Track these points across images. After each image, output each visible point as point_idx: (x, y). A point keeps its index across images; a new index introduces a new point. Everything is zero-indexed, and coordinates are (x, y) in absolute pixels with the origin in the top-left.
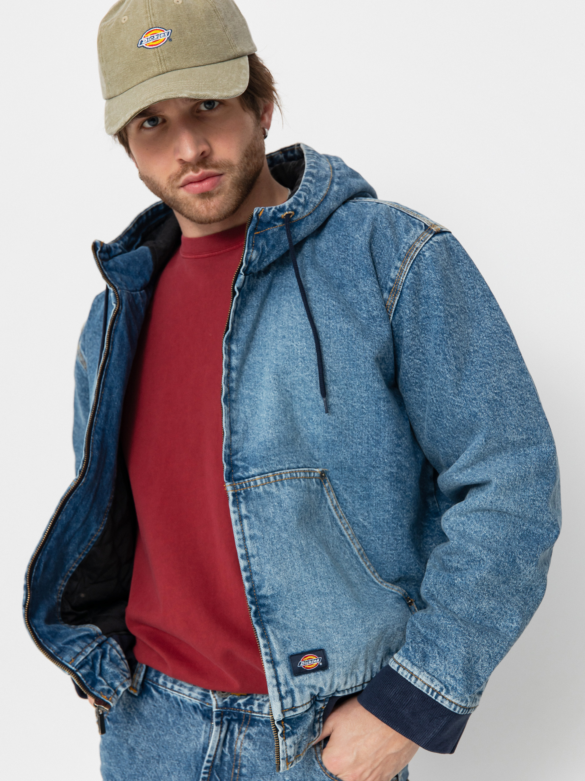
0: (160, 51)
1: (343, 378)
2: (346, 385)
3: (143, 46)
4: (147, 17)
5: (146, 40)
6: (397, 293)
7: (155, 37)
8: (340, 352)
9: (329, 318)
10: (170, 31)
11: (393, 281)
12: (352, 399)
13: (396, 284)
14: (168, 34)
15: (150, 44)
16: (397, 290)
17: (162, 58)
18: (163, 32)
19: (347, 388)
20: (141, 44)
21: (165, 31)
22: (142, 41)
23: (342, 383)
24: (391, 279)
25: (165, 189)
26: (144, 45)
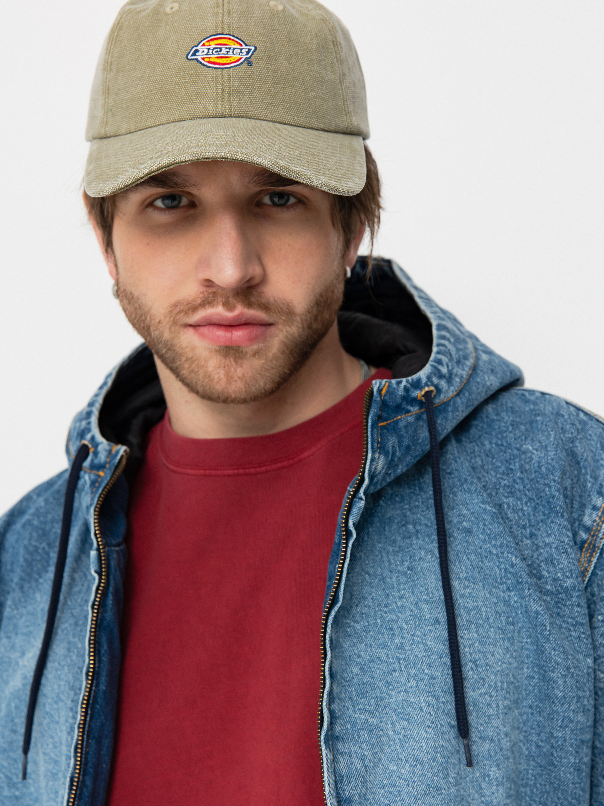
0: (226, 76)
1: (528, 695)
2: (531, 707)
3: (197, 60)
4: (217, 14)
5: (206, 51)
6: (594, 551)
7: (224, 51)
8: (527, 649)
9: (508, 589)
10: (253, 48)
11: (588, 530)
12: (539, 735)
13: (593, 536)
14: (248, 53)
15: (211, 60)
16: (594, 546)
17: (226, 89)
18: (238, 46)
19: (532, 714)
20: (194, 54)
21: (244, 46)
22: (197, 51)
23: (524, 704)
24: (584, 526)
25: (159, 322)
26: (199, 58)
